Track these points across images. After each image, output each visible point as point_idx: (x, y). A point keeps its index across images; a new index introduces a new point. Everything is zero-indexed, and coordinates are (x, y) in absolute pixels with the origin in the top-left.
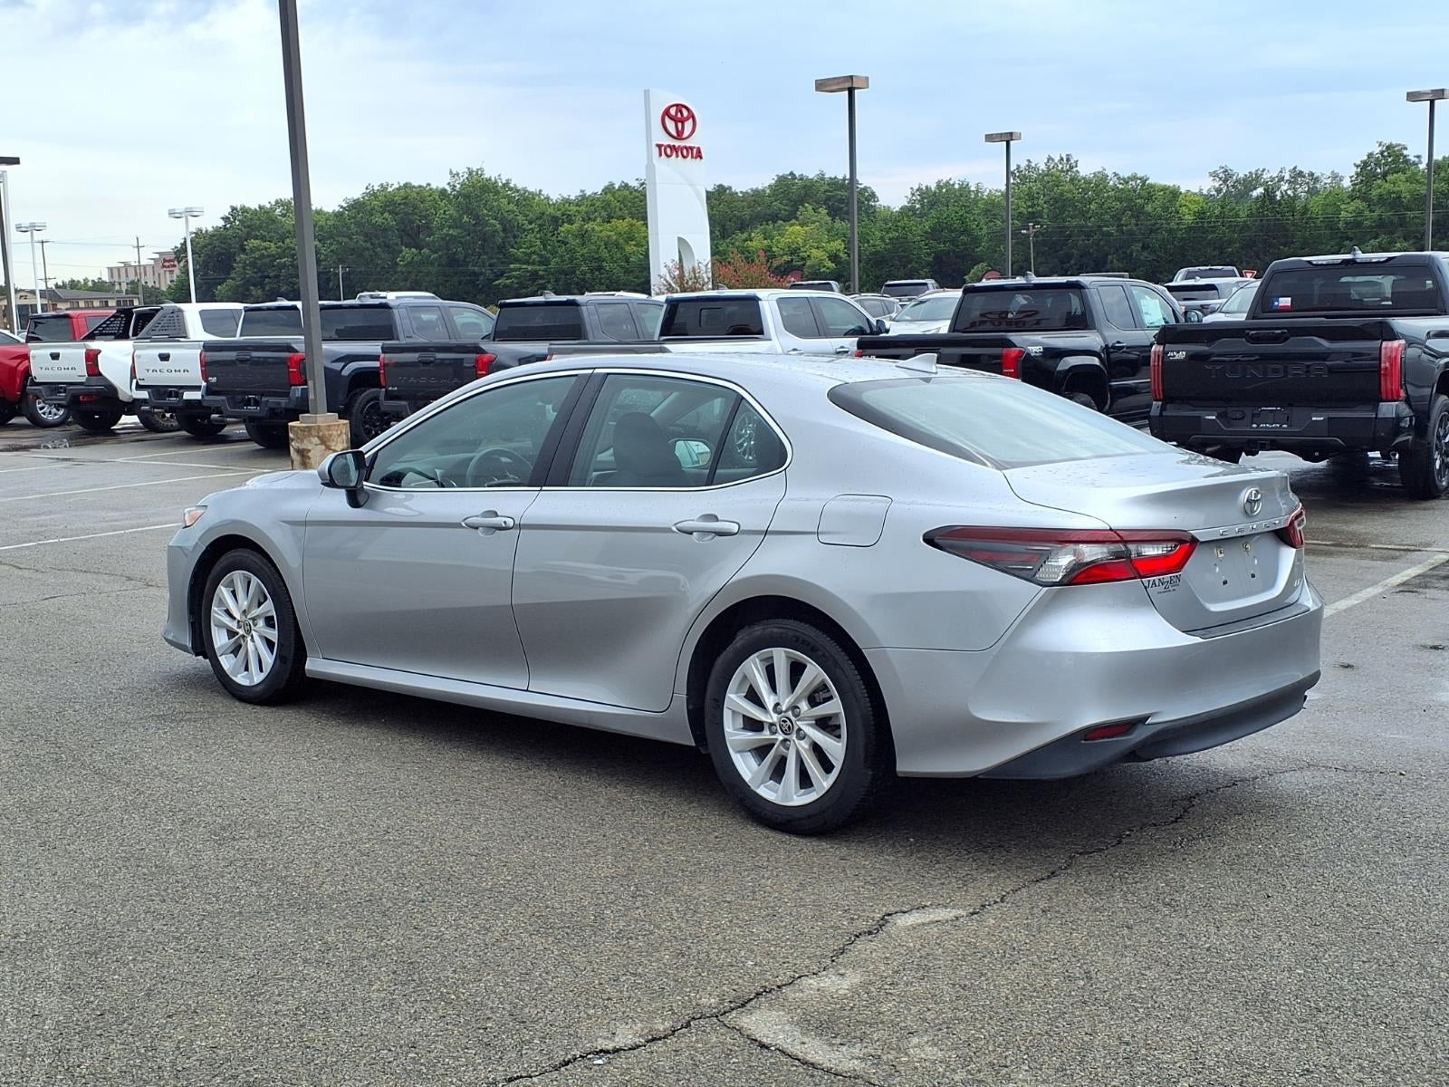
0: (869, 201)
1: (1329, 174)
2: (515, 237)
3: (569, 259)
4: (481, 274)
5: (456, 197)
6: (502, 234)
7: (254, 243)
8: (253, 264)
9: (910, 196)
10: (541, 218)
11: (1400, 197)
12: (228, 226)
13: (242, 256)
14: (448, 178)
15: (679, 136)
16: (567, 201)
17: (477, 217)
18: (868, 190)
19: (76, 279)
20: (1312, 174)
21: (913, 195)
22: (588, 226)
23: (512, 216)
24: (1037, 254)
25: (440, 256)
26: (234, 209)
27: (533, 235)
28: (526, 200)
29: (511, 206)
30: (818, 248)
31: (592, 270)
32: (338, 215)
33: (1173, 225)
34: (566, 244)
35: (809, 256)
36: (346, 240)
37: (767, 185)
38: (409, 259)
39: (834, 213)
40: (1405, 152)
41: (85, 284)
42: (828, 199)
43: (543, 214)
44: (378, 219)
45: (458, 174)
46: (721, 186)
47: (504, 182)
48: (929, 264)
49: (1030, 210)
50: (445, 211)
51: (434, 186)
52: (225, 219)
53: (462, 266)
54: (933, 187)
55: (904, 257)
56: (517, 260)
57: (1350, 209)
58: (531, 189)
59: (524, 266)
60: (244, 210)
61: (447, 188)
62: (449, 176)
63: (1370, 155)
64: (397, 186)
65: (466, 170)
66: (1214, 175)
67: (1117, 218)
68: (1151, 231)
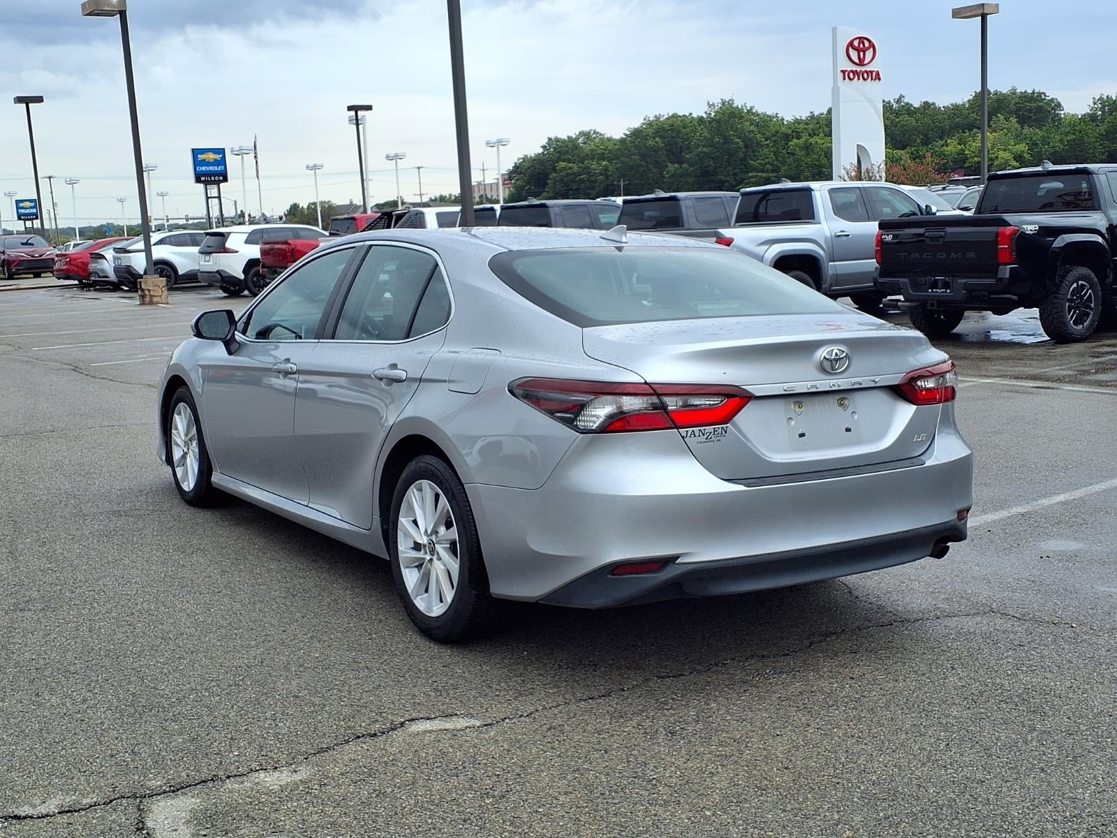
0: (1055, 110)
2: (754, 151)
3: (796, 167)
4: (726, 181)
5: (710, 123)
6: (744, 150)
7: (562, 164)
8: (561, 181)
9: (1092, 105)
10: (775, 135)
12: (546, 152)
13: (554, 175)
14: (706, 108)
15: (861, 63)
16: (798, 122)
17: (725, 137)
18: (1055, 101)
19: (444, 195)
21: (1095, 103)
22: (812, 140)
23: (752, 135)
25: (696, 169)
26: (550, 139)
27: (767, 150)
28: (764, 123)
29: (752, 128)
30: (1005, 150)
31: (814, 175)
32: (622, 141)
34: (793, 154)
35: (996, 157)
36: (627, 159)
37: (966, 100)
38: (673, 173)
39: (1023, 121)
41: (450, 197)
42: (1019, 109)
43: (777, 132)
44: (650, 143)
45: (713, 104)
46: (926, 103)
47: (748, 108)
50: (701, 134)
51: (695, 115)
52: (544, 147)
53: (712, 176)
55: (1080, 156)
56: (755, 170)
58: (769, 113)
59: (760, 174)
60: (557, 140)
61: (705, 116)
62: (707, 107)
64: (667, 116)
65: (720, 101)
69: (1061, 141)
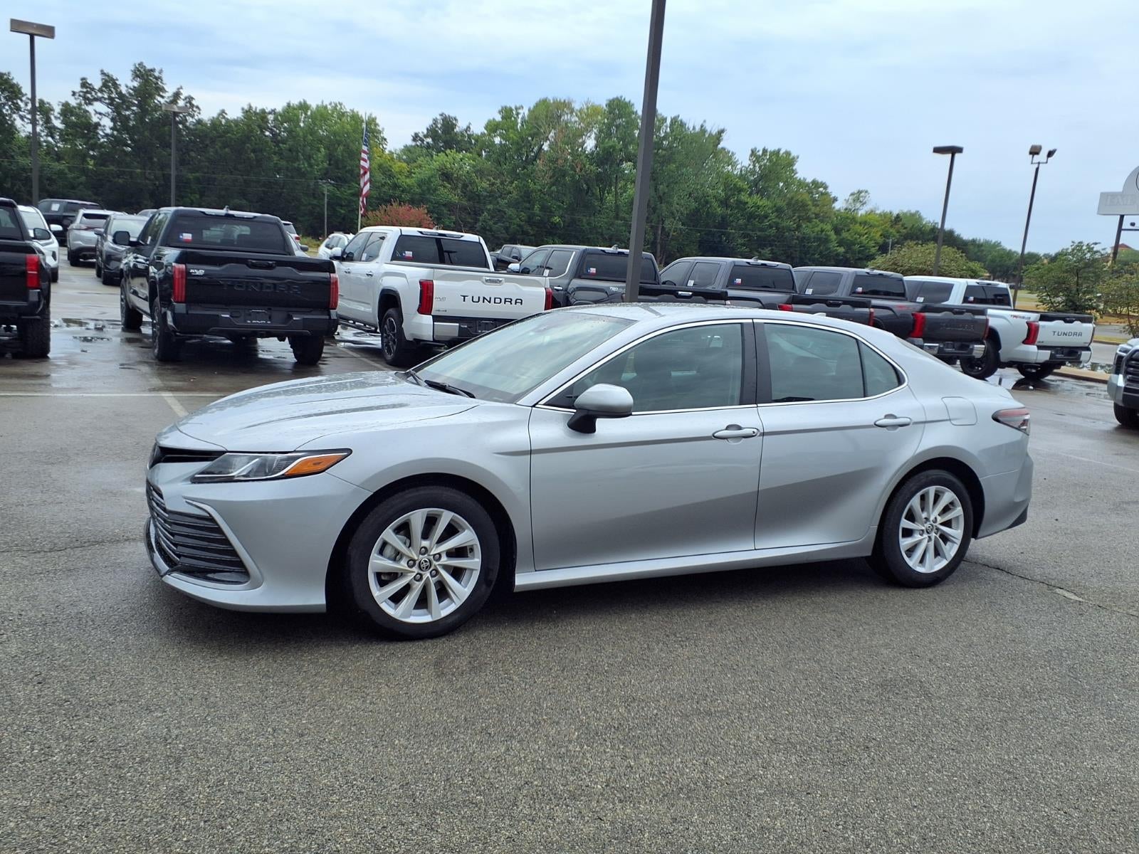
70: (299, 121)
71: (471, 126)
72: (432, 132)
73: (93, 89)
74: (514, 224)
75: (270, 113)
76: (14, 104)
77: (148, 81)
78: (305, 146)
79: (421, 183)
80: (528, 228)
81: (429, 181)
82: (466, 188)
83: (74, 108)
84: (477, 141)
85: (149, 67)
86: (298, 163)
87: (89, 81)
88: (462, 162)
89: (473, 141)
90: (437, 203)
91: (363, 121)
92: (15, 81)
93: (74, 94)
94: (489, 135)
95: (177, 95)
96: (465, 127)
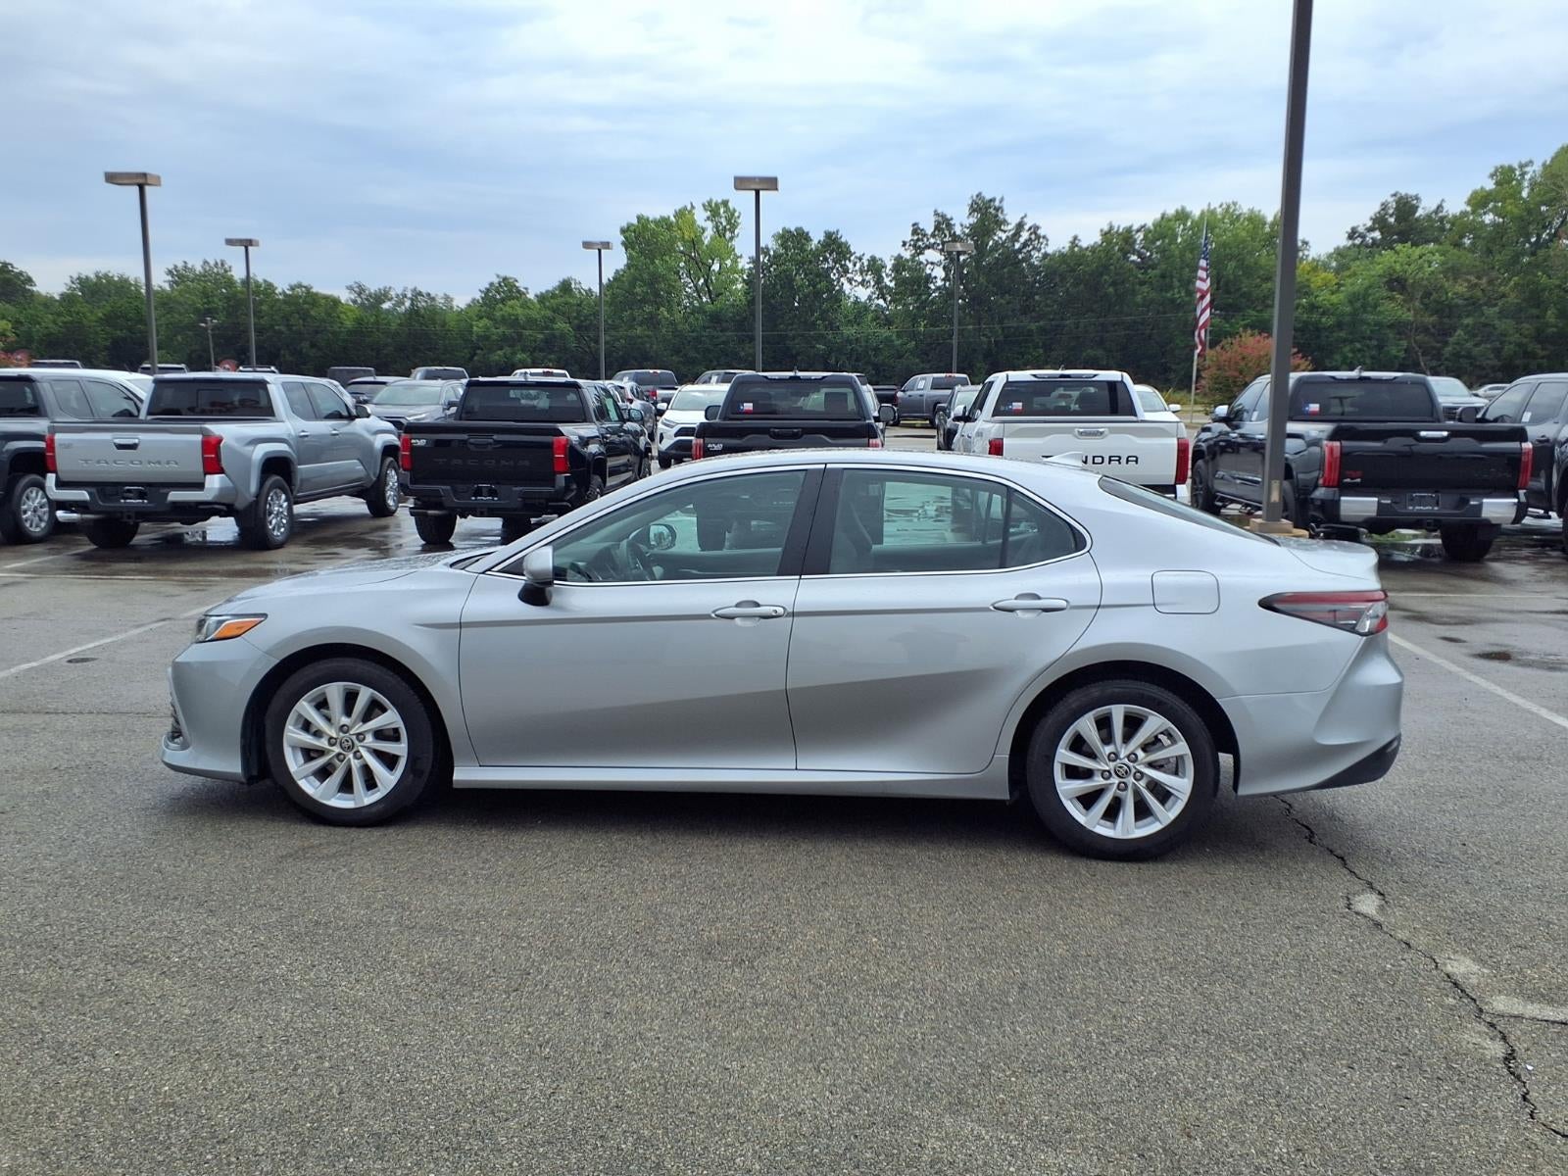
1: (442, 295)
11: (517, 319)
20: (429, 295)
24: (216, 345)
33: (336, 328)
40: (517, 284)
48: (106, 348)
49: (206, 306)
54: (92, 276)
57: (481, 325)
63: (491, 284)
66: (350, 288)
67: (286, 318)
68: (317, 332)
69: (54, 322)
70: (1175, 237)
71: (1444, 205)
72: (1379, 222)
73: (925, 235)
74: (1510, 343)
75: (1138, 231)
76: (842, 266)
77: (986, 213)
78: (1182, 268)
79: (1353, 299)
80: (1533, 347)
81: (1366, 295)
82: (1430, 297)
83: (907, 261)
84: (1453, 224)
85: (988, 197)
86: (1171, 292)
87: (921, 227)
88: (1425, 260)
89: (1448, 226)
90: (1378, 324)
91: (1265, 224)
92: (843, 240)
93: (904, 244)
94: (1473, 212)
95: (1020, 226)
96: (1434, 207)
